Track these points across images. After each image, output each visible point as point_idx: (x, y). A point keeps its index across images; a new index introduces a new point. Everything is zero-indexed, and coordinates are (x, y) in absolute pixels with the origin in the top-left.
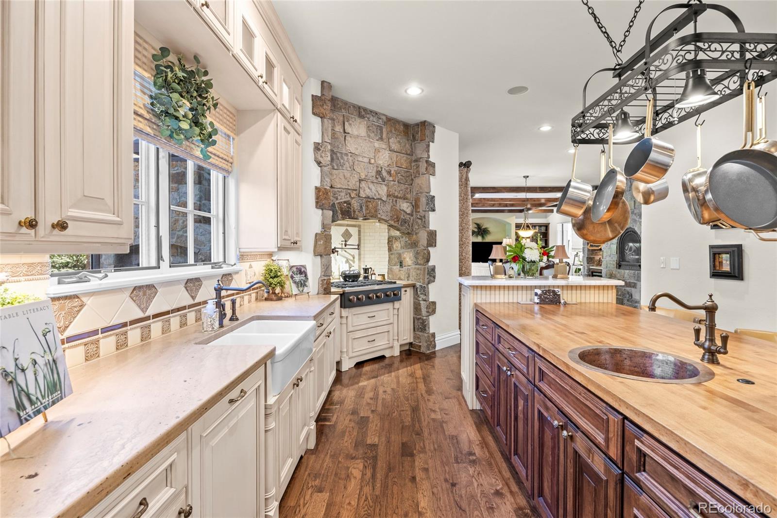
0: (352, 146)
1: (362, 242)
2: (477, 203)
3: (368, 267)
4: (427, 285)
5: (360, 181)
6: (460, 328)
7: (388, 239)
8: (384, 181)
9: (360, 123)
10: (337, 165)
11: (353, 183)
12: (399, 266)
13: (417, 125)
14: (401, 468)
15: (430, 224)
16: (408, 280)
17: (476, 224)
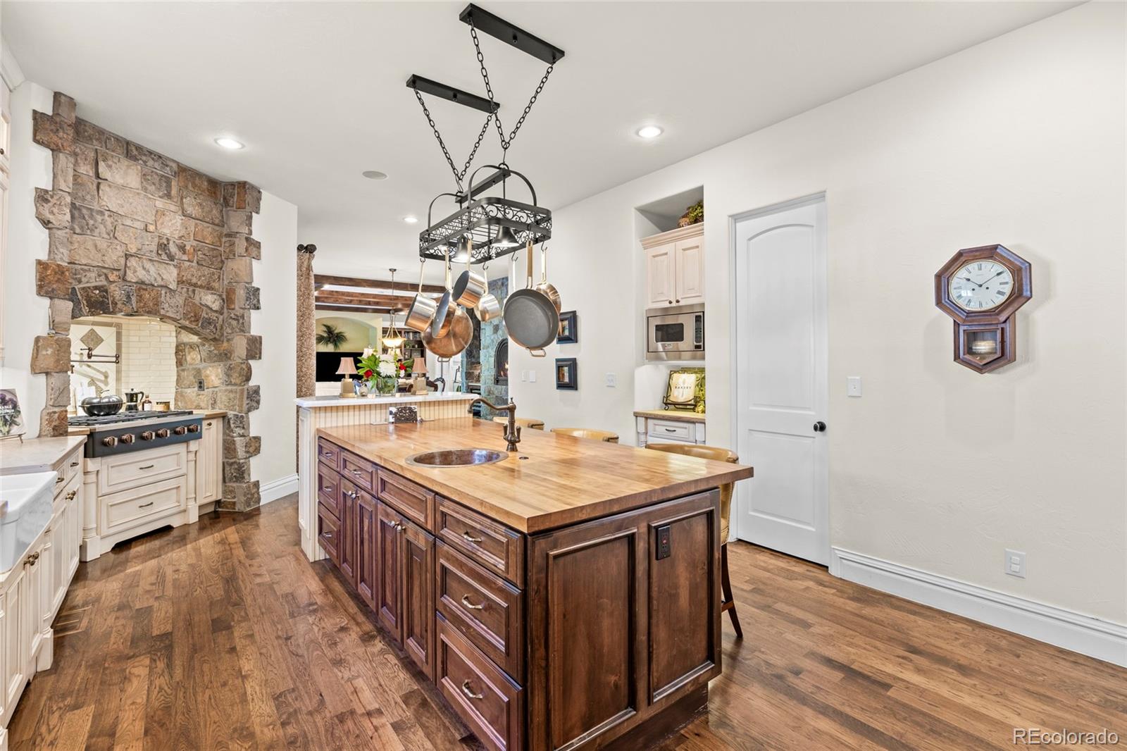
0: (110, 199)
1: (124, 350)
2: (326, 298)
3: (136, 391)
4: (247, 413)
5: (127, 256)
6: (298, 472)
7: (177, 346)
8: (172, 260)
9: (128, 167)
10: (82, 228)
11: (113, 257)
12: (196, 389)
13: (232, 184)
14: (213, 644)
15: (252, 327)
16: (213, 408)
17: (325, 325)
